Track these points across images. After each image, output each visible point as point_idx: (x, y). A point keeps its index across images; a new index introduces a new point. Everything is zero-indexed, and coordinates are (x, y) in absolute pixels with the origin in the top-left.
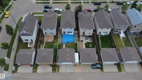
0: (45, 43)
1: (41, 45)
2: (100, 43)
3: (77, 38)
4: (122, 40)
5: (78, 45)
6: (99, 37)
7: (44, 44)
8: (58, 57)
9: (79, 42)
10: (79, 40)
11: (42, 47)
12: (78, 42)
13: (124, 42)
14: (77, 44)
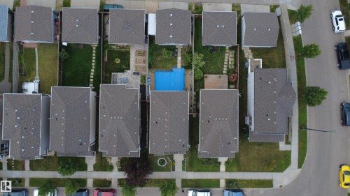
0: (224, 72)
1: (233, 67)
2: (93, 70)
3: (146, 85)
4: (37, 77)
5: (147, 65)
6: (91, 85)
7: (225, 69)
8: (192, 33)
9: (144, 73)
10: (144, 78)
11: (230, 63)
12: (146, 72)
13: (34, 69)
14: (150, 67)
